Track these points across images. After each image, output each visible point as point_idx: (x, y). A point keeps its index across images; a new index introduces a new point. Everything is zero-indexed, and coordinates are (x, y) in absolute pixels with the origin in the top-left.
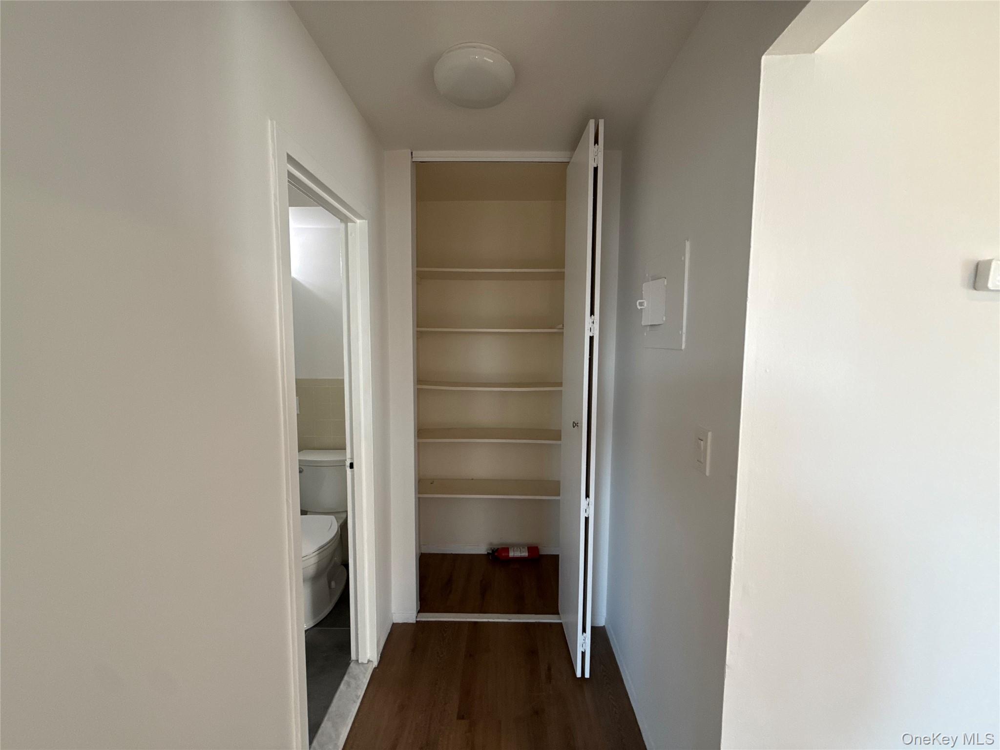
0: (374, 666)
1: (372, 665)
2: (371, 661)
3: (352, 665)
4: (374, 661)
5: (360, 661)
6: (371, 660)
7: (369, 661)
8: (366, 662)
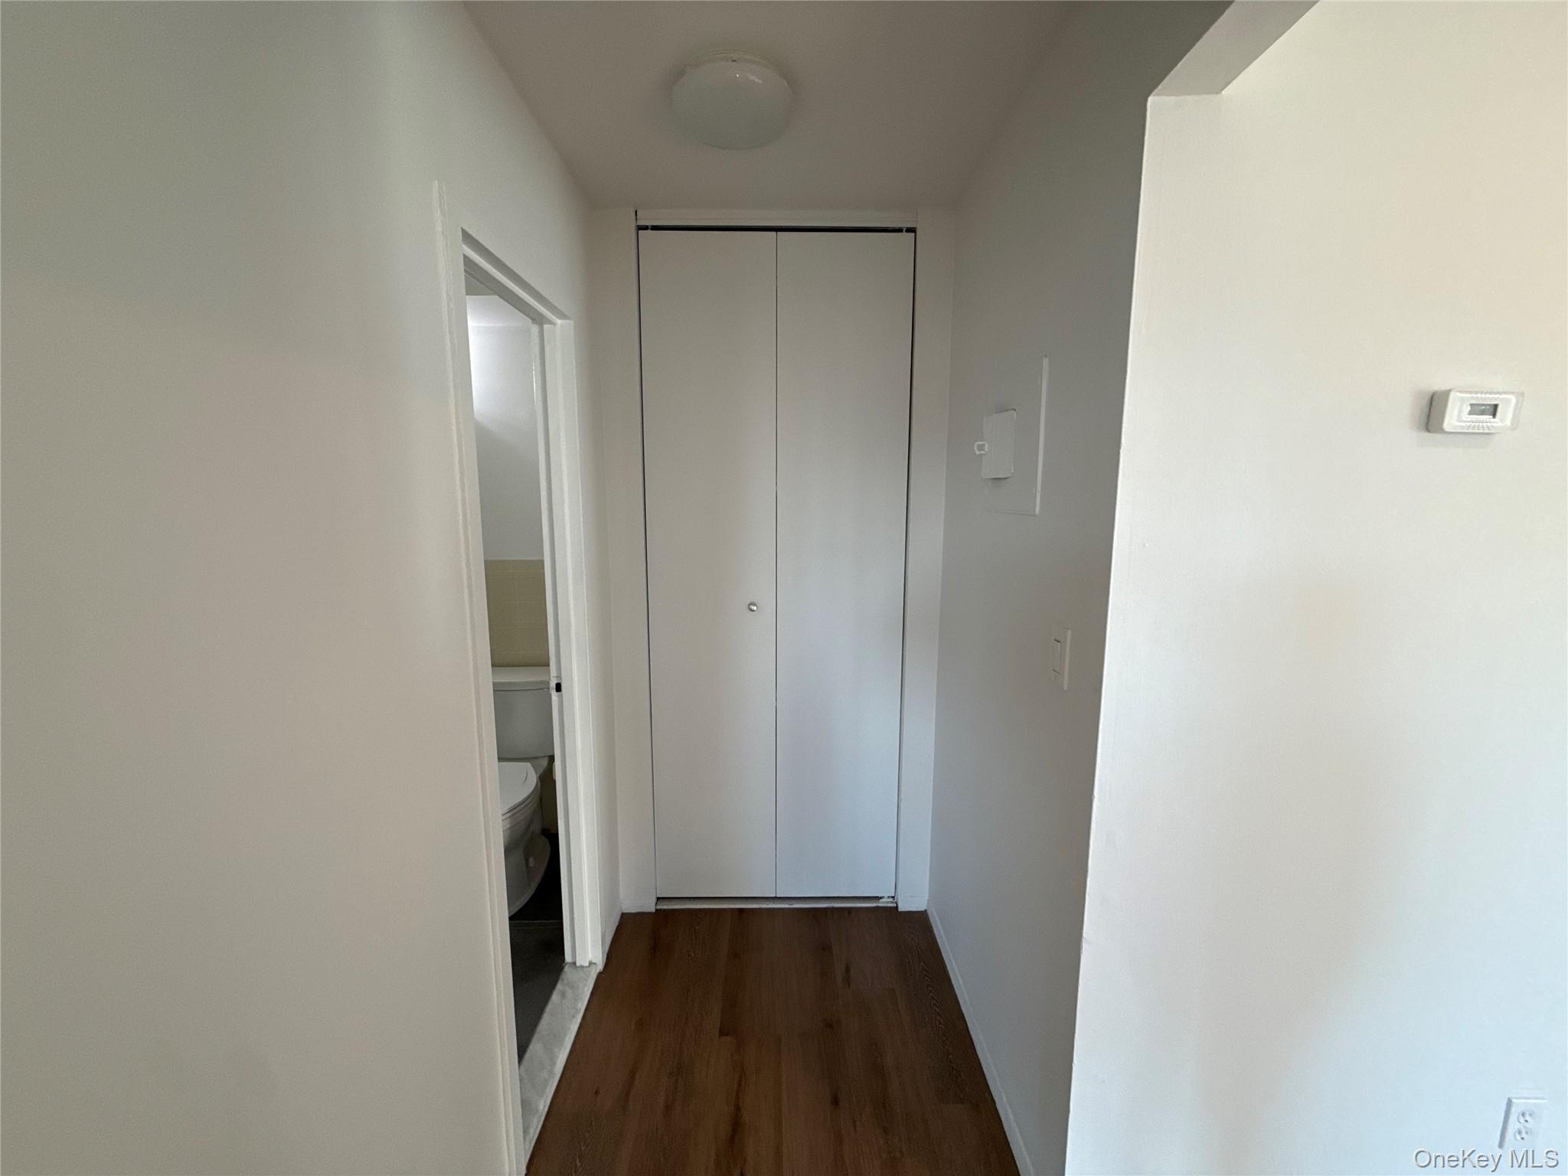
0: (598, 971)
1: (596, 970)
2: (595, 964)
3: (566, 969)
4: (598, 963)
5: (578, 964)
6: (593, 961)
7: (591, 963)
8: (588, 965)
